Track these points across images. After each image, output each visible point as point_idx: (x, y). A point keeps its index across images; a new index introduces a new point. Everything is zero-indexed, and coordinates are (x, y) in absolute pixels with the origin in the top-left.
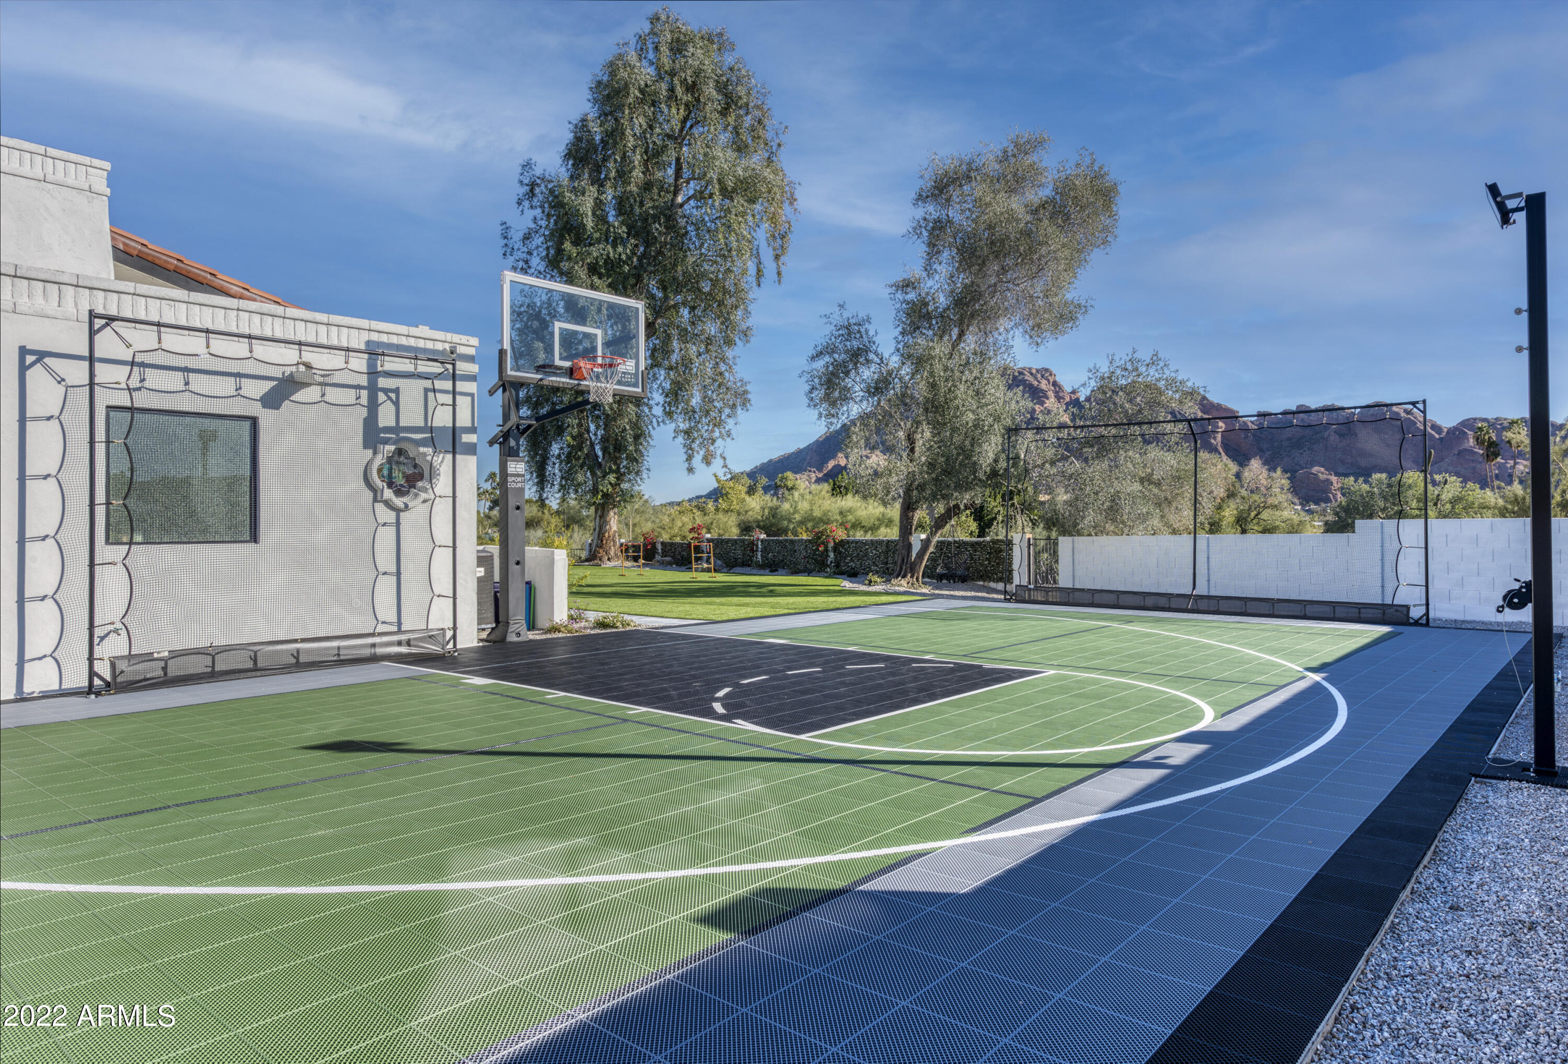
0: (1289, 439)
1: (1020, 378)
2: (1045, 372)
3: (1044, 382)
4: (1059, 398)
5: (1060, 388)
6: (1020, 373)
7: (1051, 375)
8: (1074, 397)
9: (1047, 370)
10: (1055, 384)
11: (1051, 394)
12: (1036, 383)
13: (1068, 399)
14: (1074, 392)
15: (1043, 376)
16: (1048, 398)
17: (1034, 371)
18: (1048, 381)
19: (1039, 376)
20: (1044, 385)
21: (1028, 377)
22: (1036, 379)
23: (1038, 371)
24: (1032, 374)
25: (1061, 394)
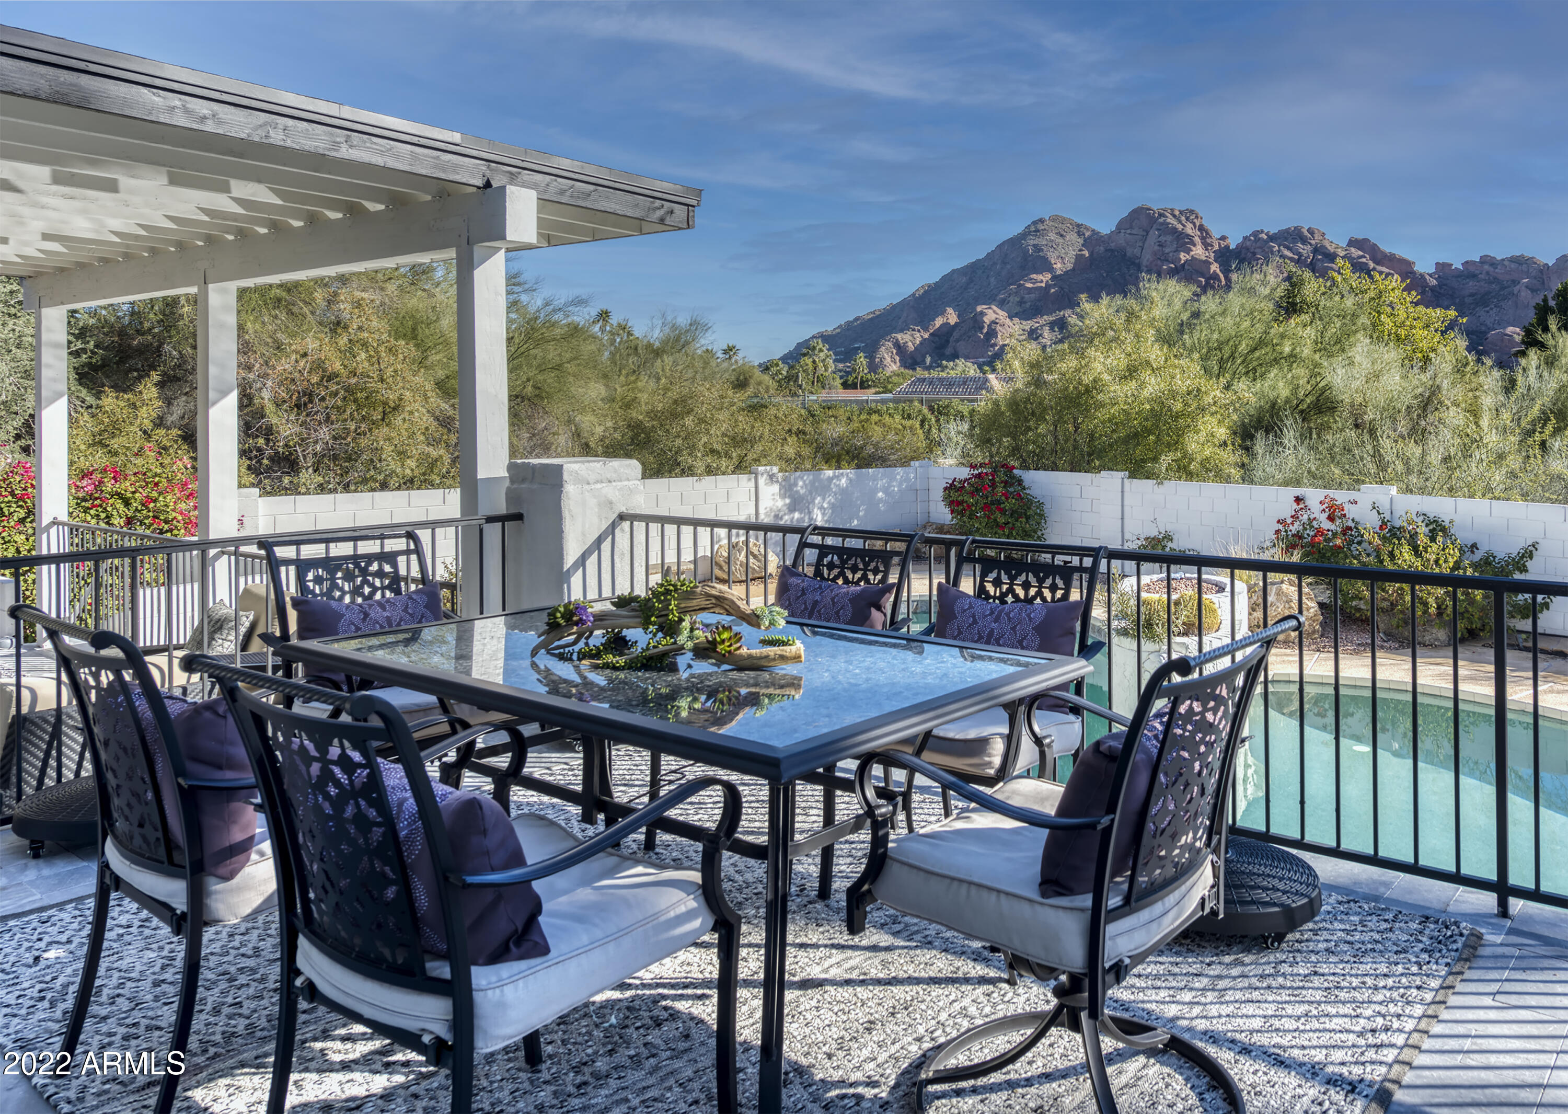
0: (1472, 295)
1: (1161, 220)
2: (1189, 214)
3: (1189, 225)
4: (1206, 246)
5: (1207, 233)
6: (1161, 215)
7: (1197, 217)
8: (1223, 244)
9: (1192, 212)
10: (1201, 228)
11: (1197, 240)
12: (1180, 227)
13: (1216, 247)
14: (1223, 238)
15: (1187, 219)
16: (1194, 245)
17: (1177, 213)
18: (1194, 224)
19: (1183, 218)
20: (1189, 229)
21: (1171, 220)
22: (1180, 222)
23: (1181, 212)
24: (1174, 216)
25: (1209, 241)
